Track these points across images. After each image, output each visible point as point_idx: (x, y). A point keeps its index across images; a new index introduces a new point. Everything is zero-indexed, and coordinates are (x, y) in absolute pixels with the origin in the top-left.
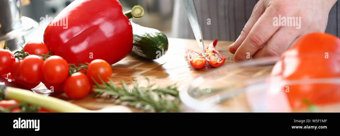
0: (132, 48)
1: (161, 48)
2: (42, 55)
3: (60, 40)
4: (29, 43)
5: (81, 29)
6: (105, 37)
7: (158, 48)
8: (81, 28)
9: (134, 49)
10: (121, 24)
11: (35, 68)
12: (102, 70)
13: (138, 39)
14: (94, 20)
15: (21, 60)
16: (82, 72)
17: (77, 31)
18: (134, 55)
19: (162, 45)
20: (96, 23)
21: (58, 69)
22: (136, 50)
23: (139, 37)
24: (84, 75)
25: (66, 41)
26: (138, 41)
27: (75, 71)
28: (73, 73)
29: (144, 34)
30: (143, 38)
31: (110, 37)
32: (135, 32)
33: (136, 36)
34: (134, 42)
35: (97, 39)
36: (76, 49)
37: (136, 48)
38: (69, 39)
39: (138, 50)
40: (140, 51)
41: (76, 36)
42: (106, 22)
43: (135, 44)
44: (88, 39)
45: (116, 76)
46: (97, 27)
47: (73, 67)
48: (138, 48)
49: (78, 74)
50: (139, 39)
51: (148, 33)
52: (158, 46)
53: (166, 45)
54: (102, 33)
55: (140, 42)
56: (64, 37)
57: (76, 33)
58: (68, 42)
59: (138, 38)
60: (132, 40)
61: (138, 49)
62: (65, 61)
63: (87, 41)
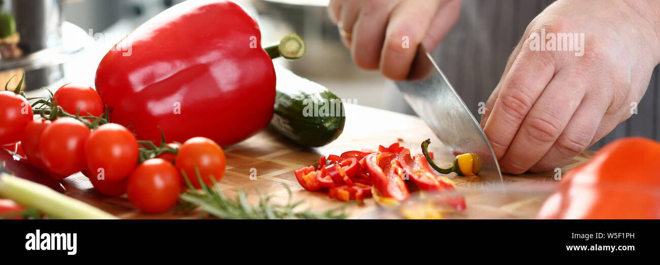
0: (271, 117)
1: (329, 126)
2: (89, 117)
3: (127, 86)
4: (66, 87)
5: (172, 68)
6: (219, 89)
7: (324, 126)
8: (174, 66)
9: (276, 120)
10: (255, 68)
11: (72, 143)
12: (206, 161)
13: (285, 103)
14: (201, 53)
15: (47, 119)
16: (166, 159)
17: (164, 70)
18: (274, 133)
19: (332, 120)
20: (203, 60)
21: (117, 151)
22: (280, 124)
23: (287, 98)
24: (169, 164)
25: (139, 88)
26: (285, 106)
27: (153, 155)
28: (147, 158)
29: (298, 94)
30: (297, 101)
31: (228, 92)
32: (280, 87)
33: (283, 95)
34: (276, 106)
35: (202, 93)
36: (158, 108)
37: (279, 120)
38: (145, 86)
39: (283, 125)
40: (288, 127)
41: (160, 82)
42: (225, 61)
43: (278, 112)
44: (183, 90)
45: (230, 172)
46: (204, 69)
47: (148, 147)
48: (284, 120)
49: (158, 161)
50: (289, 103)
51: (307, 93)
52: (323, 123)
53: (340, 122)
54: (213, 81)
55: (289, 109)
56: (136, 79)
57: (162, 75)
58: (143, 91)
59: (285, 101)
60: (273, 102)
61: (284, 123)
62: (131, 136)
63: (182, 94)
